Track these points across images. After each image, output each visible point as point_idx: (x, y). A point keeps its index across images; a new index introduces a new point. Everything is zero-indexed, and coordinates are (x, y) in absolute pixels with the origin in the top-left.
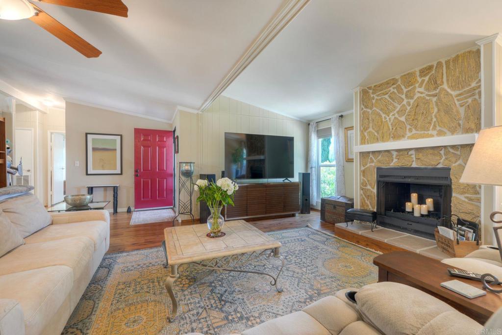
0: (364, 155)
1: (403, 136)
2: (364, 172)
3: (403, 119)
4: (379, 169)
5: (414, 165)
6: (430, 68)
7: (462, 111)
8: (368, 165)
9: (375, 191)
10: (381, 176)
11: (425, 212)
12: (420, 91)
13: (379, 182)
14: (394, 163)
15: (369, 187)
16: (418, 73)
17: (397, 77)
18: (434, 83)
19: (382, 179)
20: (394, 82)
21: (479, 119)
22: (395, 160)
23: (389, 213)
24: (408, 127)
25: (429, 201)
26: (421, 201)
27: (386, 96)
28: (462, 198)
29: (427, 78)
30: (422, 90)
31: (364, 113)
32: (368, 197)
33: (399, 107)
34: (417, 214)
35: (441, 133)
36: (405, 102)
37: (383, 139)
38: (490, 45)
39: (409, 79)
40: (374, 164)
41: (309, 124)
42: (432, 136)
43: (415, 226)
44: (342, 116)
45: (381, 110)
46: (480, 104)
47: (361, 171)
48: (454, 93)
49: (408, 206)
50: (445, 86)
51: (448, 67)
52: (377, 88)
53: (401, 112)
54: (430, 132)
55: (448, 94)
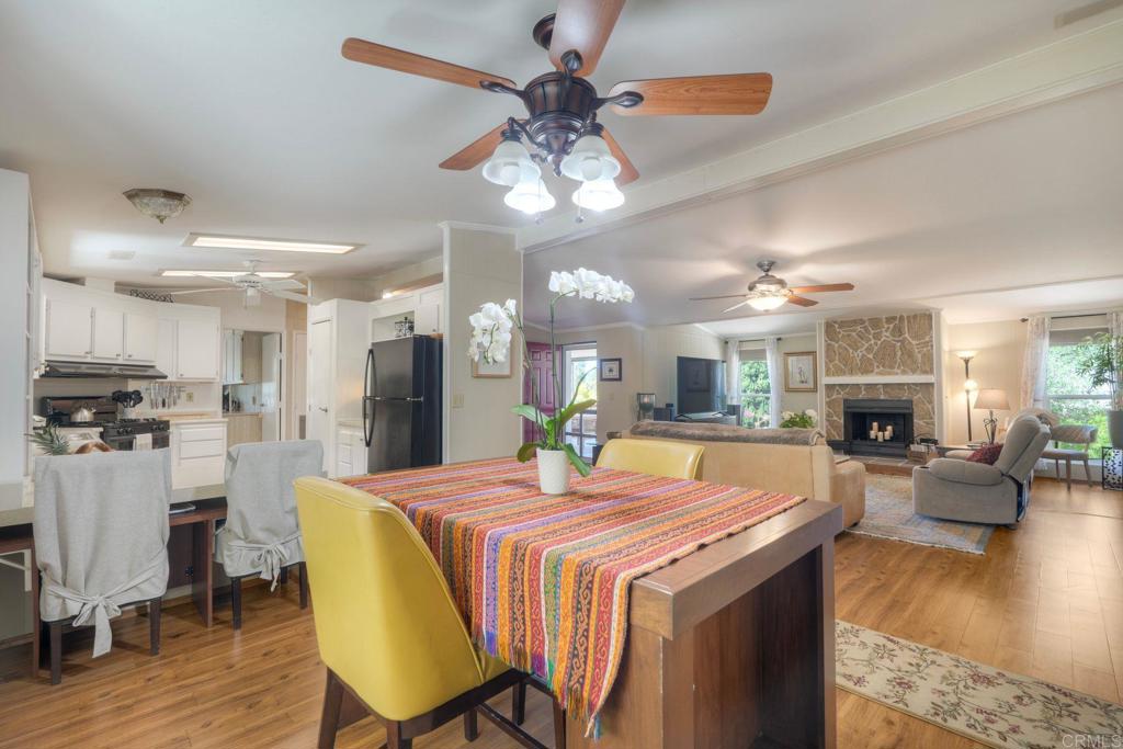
0: (830, 387)
1: (872, 371)
2: (829, 404)
3: (871, 356)
4: (846, 401)
5: (882, 397)
6: (894, 318)
7: (919, 356)
8: (834, 397)
9: (842, 421)
10: (848, 407)
11: (887, 437)
12: (886, 335)
13: (846, 414)
14: (863, 395)
15: (835, 418)
16: (884, 320)
17: (866, 318)
18: (898, 331)
19: (849, 410)
20: (862, 322)
21: (932, 364)
22: (863, 393)
23: (856, 442)
24: (876, 364)
25: (889, 428)
26: (883, 429)
27: (854, 334)
28: (921, 422)
29: (891, 326)
30: (888, 334)
31: (829, 345)
32: (835, 428)
33: (867, 345)
34: (880, 439)
35: (904, 372)
36: (872, 342)
37: (851, 373)
38: (938, 314)
39: (875, 322)
40: (842, 395)
41: (727, 343)
42: (897, 374)
43: (883, 450)
44: (779, 339)
45: (848, 345)
46: (932, 355)
47: (827, 403)
48: (914, 342)
49: (873, 434)
50: (907, 335)
51: (909, 322)
52: (842, 324)
53: (869, 350)
54: (896, 370)
55: (910, 342)
